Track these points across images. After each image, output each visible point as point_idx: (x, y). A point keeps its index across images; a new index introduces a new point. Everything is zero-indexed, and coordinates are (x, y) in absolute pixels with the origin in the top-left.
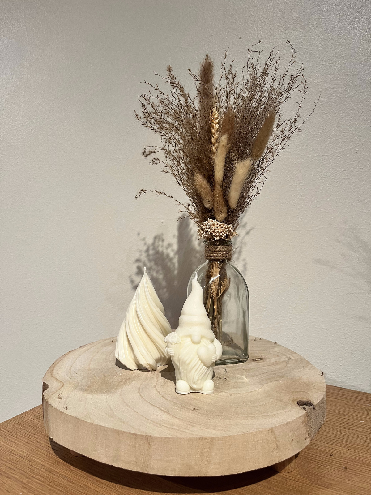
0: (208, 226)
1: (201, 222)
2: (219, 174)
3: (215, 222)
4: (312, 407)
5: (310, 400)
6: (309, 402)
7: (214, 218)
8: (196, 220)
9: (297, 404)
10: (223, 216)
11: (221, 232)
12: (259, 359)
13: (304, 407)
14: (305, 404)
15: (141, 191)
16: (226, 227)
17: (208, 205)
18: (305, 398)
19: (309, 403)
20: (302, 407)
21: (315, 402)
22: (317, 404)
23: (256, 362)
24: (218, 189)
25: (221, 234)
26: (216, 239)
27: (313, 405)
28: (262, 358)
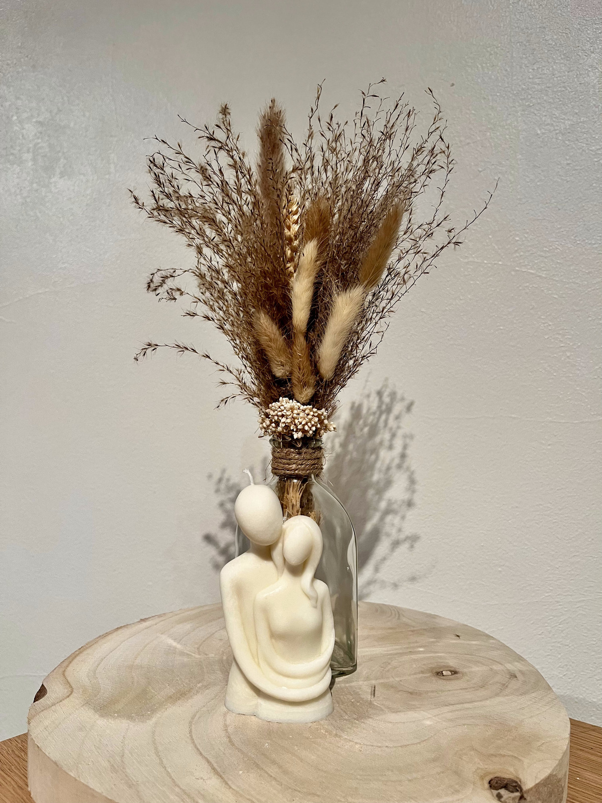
0: (280, 411)
1: (266, 403)
2: (300, 314)
3: (293, 403)
4: (518, 794)
5: (521, 777)
6: (516, 782)
7: (291, 397)
8: (256, 400)
9: (487, 786)
10: (308, 392)
11: (306, 424)
12: (451, 671)
13: (499, 793)
14: (506, 787)
15: (147, 347)
16: (316, 414)
17: (279, 372)
18: (508, 772)
19: (512, 785)
20: (495, 792)
21: (528, 783)
22: (531, 789)
23: (442, 677)
24: (300, 341)
25: (306, 428)
26: (295, 437)
27: (521, 790)
28: (457, 670)
